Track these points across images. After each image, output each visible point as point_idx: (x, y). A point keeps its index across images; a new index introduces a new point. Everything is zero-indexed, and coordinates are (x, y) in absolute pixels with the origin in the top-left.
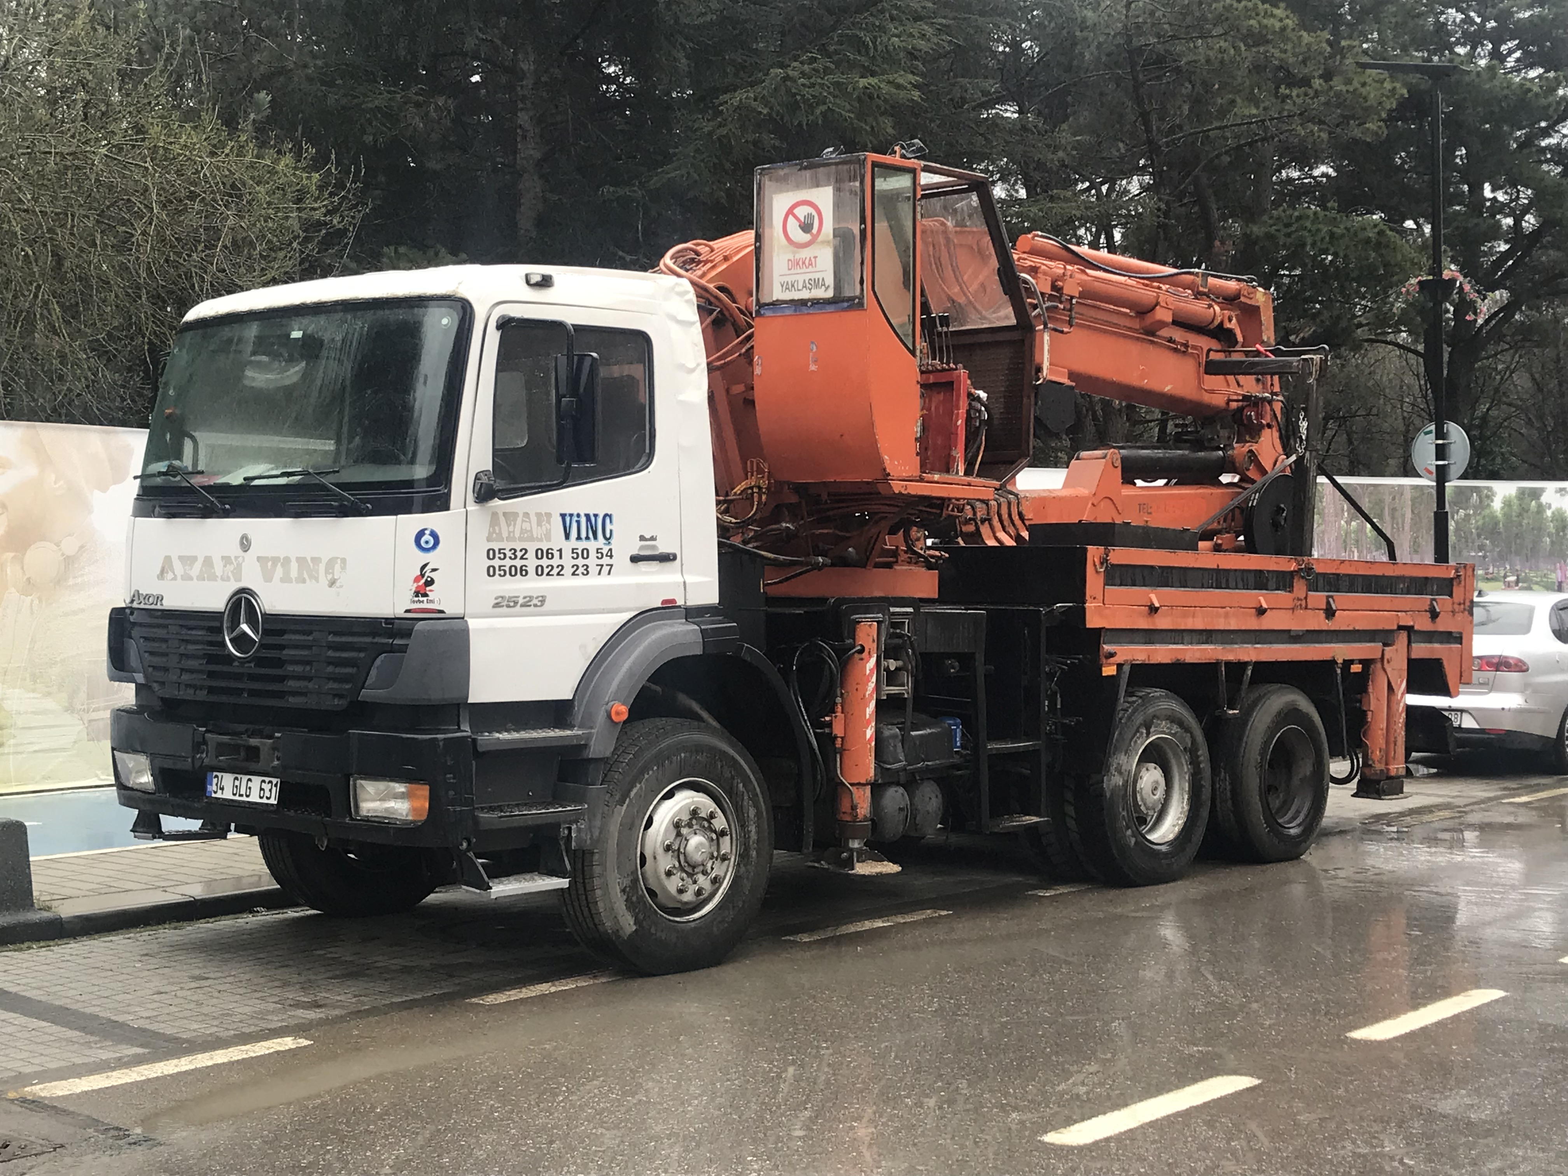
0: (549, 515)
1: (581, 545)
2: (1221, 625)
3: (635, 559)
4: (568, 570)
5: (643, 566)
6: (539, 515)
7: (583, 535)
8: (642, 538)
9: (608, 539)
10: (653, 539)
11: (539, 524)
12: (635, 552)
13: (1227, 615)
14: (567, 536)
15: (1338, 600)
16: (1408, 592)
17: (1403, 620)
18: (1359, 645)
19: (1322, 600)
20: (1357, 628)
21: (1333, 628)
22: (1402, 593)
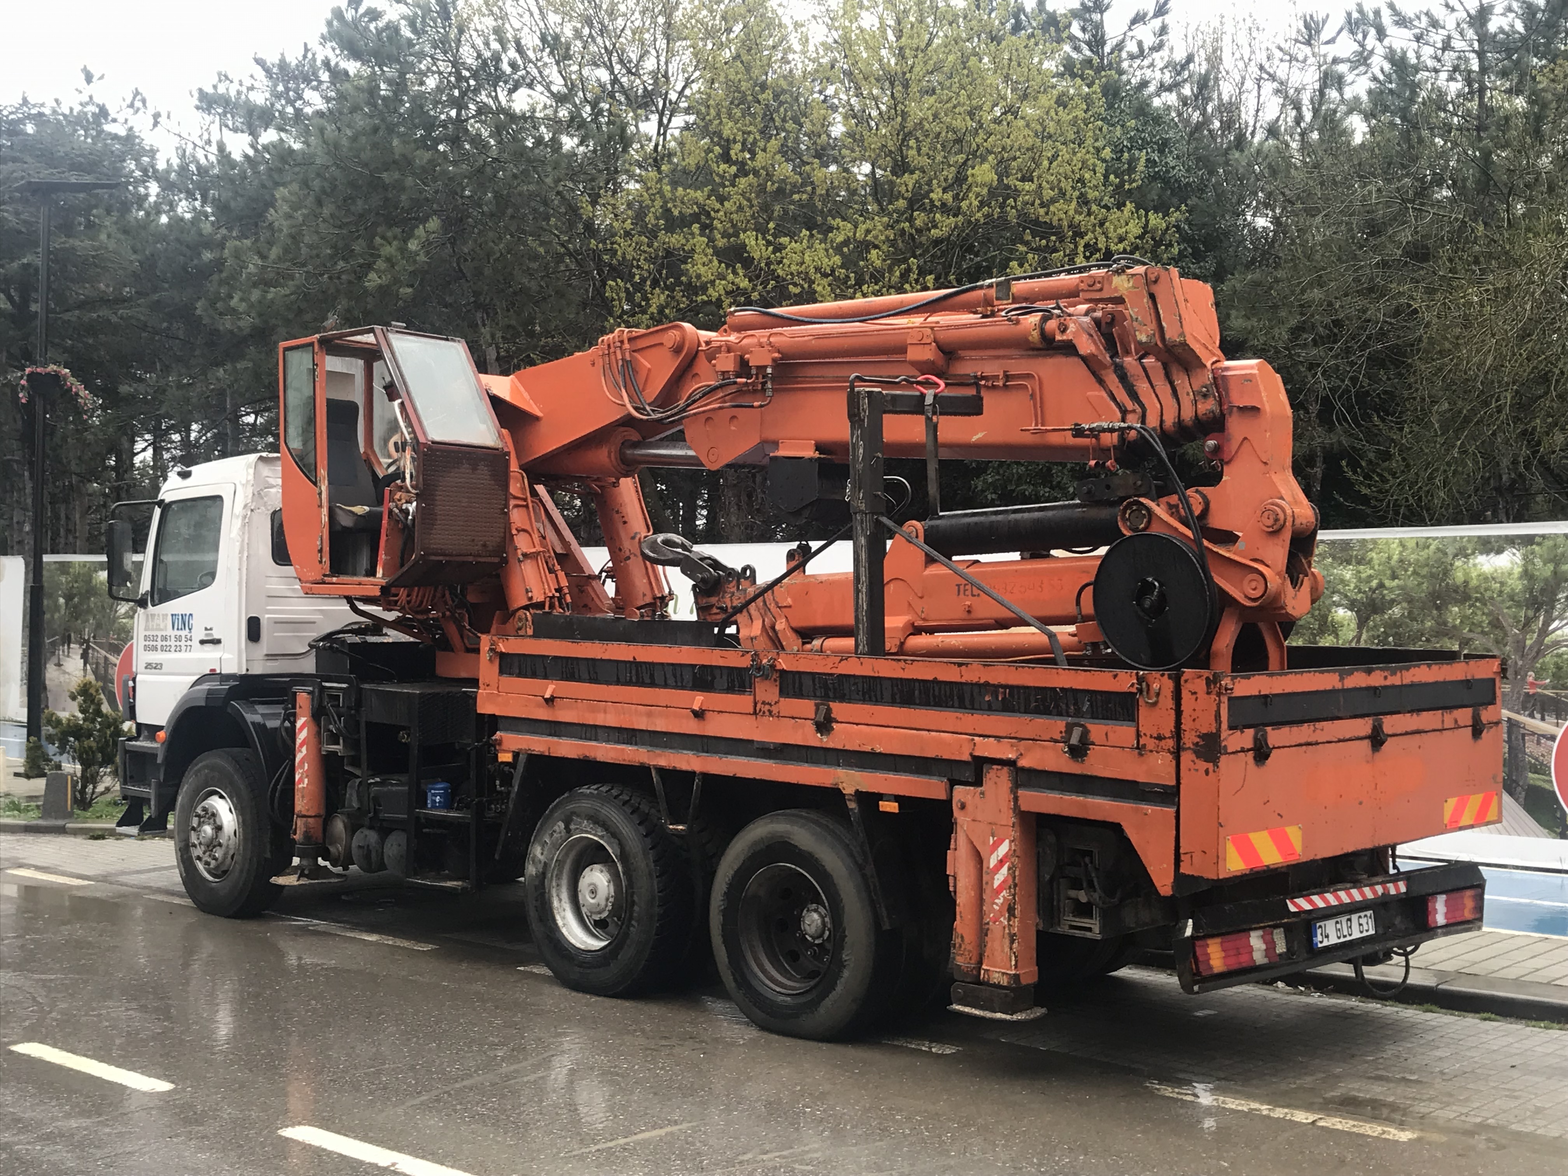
0: (167, 615)
1: (178, 633)
3: (202, 642)
4: (173, 648)
5: (205, 647)
6: (164, 615)
7: (180, 627)
8: (206, 629)
9: (190, 630)
10: (212, 629)
11: (164, 620)
12: (202, 638)
14: (174, 628)
15: (838, 709)
16: (1007, 707)
17: (988, 748)
18: (891, 776)
19: (807, 707)
20: (878, 750)
21: (831, 745)
22: (990, 708)
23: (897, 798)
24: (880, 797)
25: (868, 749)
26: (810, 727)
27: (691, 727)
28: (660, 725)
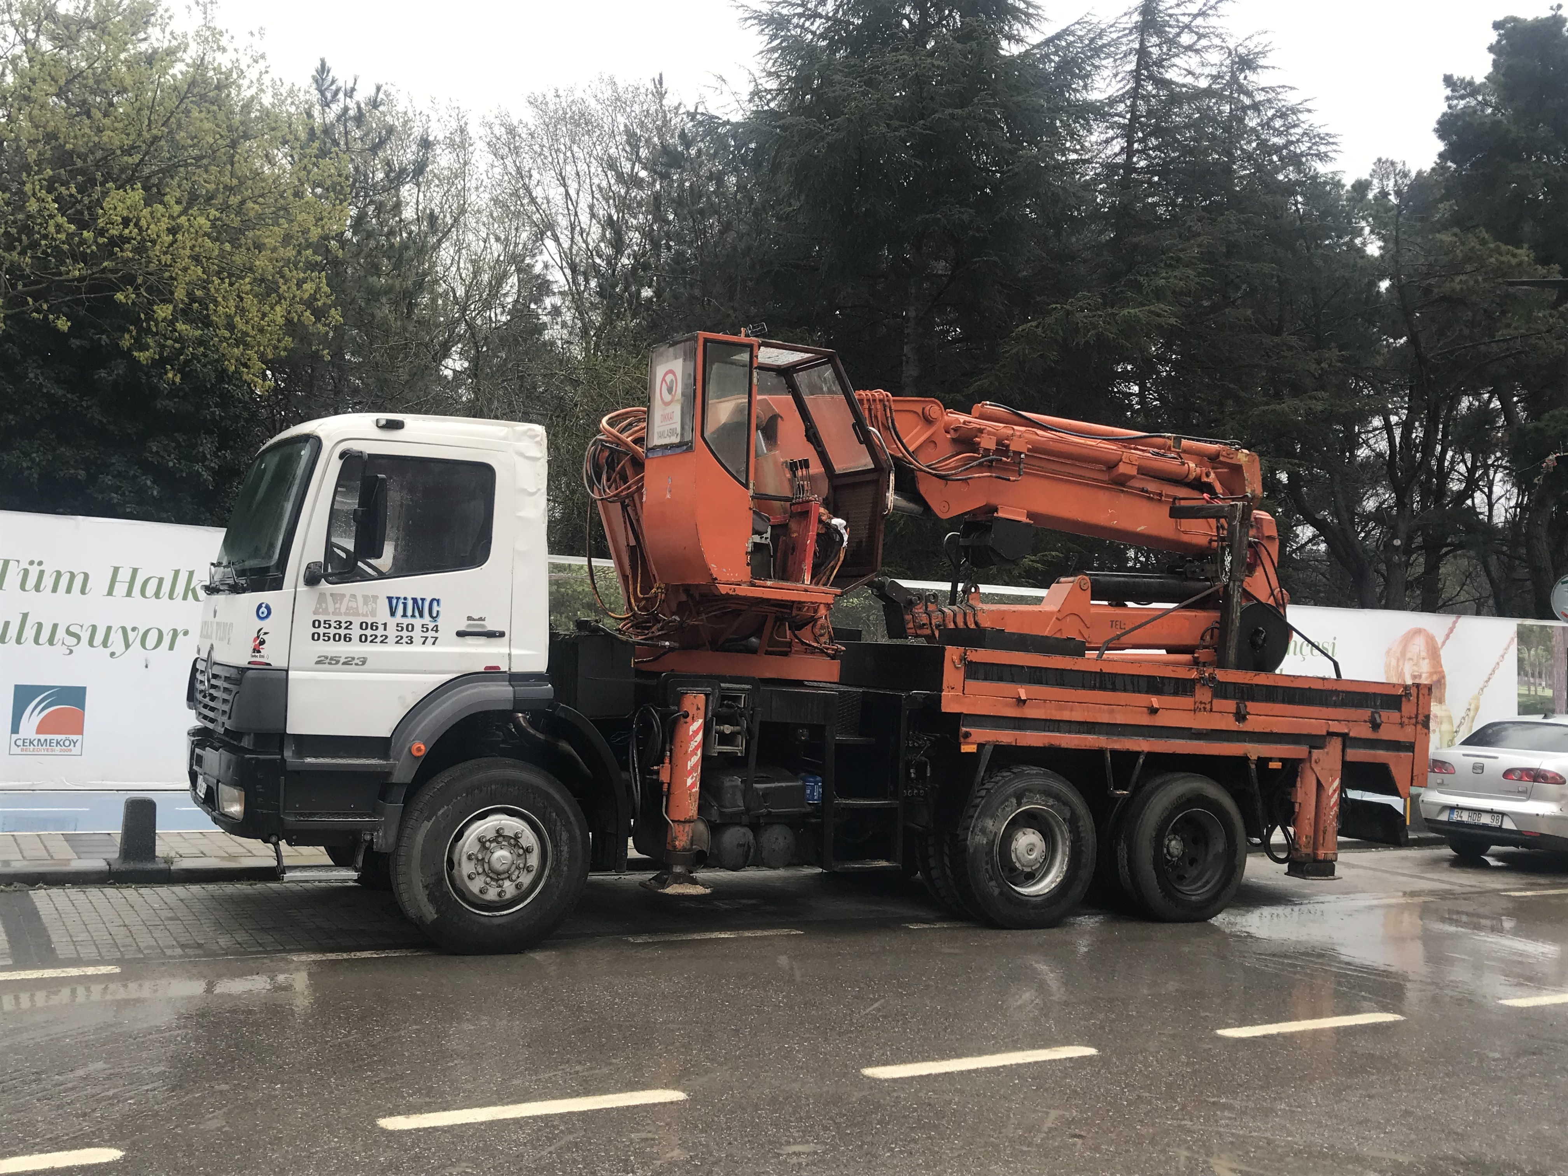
0: (375, 598)
1: (405, 621)
2: (1105, 718)
3: (460, 634)
4: (392, 639)
5: (469, 640)
6: (365, 597)
7: (409, 613)
8: (470, 618)
9: (434, 619)
10: (481, 619)
11: (366, 603)
12: (462, 628)
13: (1111, 712)
14: (393, 614)
15: (1252, 706)
16: (1343, 704)
17: (1335, 727)
18: (1279, 746)
19: (1230, 705)
20: (1275, 731)
21: (1245, 729)
22: (1335, 705)
23: (1281, 760)
24: (1271, 759)
25: (1268, 730)
26: (1231, 718)
27: (1145, 720)
28: (1120, 719)
